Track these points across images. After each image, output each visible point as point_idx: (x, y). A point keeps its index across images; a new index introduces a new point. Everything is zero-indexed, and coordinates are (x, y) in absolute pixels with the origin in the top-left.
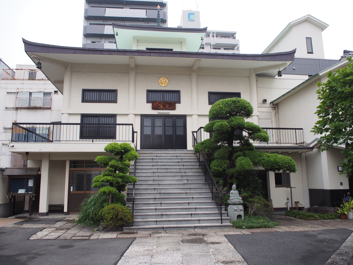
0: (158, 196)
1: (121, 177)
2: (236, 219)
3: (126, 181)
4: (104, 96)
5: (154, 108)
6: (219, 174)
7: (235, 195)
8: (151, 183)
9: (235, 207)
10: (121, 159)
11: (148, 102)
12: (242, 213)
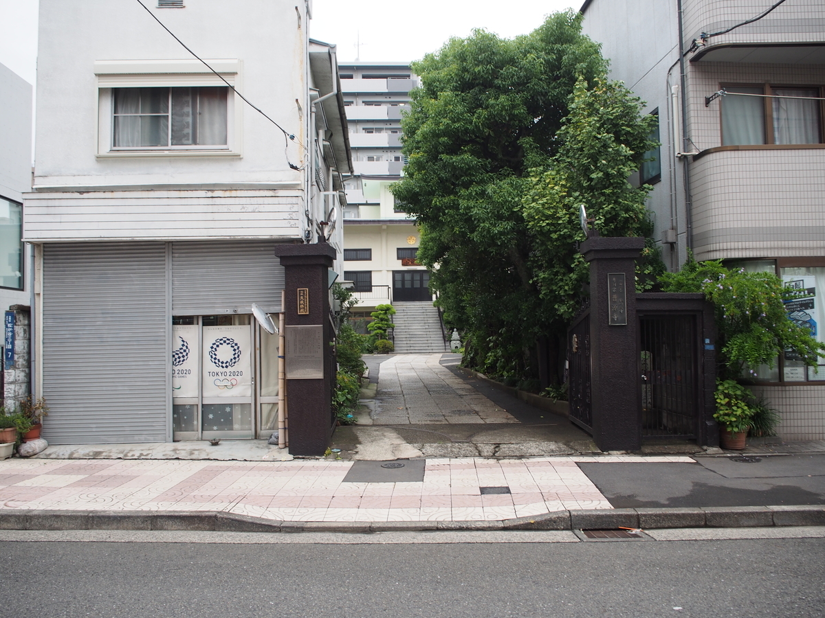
0: (408, 336)
1: (386, 324)
2: (454, 348)
3: (389, 326)
4: (360, 254)
5: (403, 265)
6: (448, 322)
7: (455, 335)
8: (403, 328)
9: (454, 342)
10: (386, 313)
11: (398, 258)
12: (459, 346)
